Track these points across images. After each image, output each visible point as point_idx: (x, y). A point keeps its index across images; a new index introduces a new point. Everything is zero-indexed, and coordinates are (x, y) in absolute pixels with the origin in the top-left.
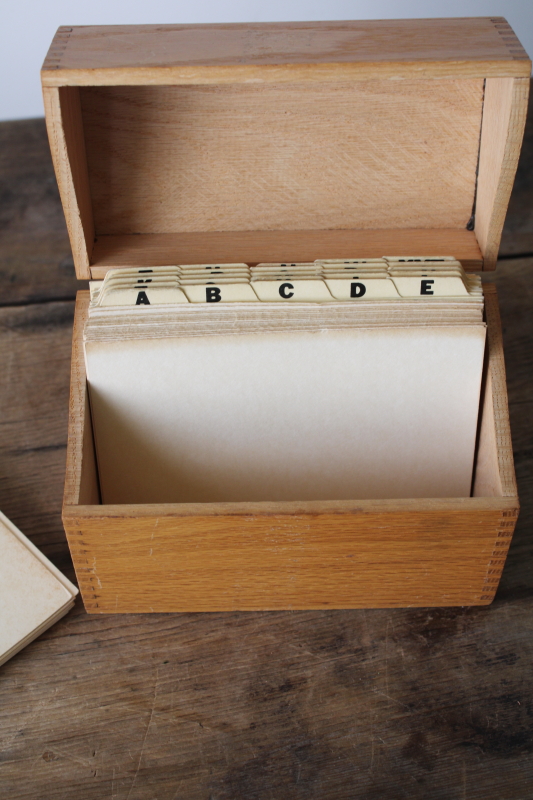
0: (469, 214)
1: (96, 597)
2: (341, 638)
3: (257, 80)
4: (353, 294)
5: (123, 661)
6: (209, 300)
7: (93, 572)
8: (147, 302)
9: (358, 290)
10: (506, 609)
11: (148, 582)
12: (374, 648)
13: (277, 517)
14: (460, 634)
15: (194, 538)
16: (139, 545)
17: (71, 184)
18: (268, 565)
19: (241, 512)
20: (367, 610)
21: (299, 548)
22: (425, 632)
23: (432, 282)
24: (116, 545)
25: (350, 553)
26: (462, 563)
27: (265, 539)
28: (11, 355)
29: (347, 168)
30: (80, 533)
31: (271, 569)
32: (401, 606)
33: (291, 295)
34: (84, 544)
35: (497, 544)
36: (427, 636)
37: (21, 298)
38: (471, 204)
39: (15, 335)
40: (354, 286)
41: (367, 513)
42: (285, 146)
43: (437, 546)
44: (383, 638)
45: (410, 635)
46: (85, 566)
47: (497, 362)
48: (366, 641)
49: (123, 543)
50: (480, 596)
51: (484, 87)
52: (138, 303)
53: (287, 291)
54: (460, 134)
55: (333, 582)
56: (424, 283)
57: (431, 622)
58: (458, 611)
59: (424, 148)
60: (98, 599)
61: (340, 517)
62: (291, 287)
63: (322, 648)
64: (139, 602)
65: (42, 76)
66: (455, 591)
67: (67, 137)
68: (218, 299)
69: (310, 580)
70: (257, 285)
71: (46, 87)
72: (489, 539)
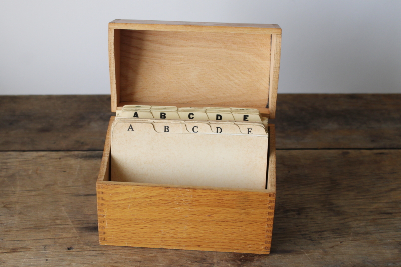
0: (267, 102)
1: (104, 233)
2: (204, 260)
3: (184, 30)
4: (217, 119)
5: (112, 260)
6: (161, 117)
7: (105, 217)
8: (137, 116)
9: (219, 118)
10: (276, 256)
11: (127, 225)
12: (218, 263)
13: (180, 189)
14: (254, 262)
15: (147, 200)
16: (125, 202)
17: (114, 68)
18: (175, 219)
19: (166, 185)
20: (216, 252)
21: (188, 209)
22: (240, 260)
23: (248, 116)
24: (116, 201)
25: (209, 214)
26: (255, 224)
27: (175, 202)
28: (79, 166)
29: (219, 79)
30: (102, 193)
31: (176, 221)
32: (231, 251)
33: (193, 118)
34: (103, 200)
35: (269, 213)
36: (241, 262)
37: (85, 149)
38: (267, 97)
39: (81, 160)
40: (217, 116)
41: (215, 190)
42: (195, 69)
43: (244, 213)
44: (222, 261)
45: (234, 261)
46: (102, 214)
47: (273, 159)
48: (215, 261)
49: (119, 200)
50: (264, 247)
51: (271, 50)
52: (134, 116)
53: (192, 116)
54: (262, 68)
55: (202, 232)
56: (245, 116)
57: (243, 258)
58: (255, 255)
59: (248, 73)
60: (105, 235)
61: (204, 191)
62: (193, 114)
63: (196, 262)
64: (122, 238)
65: (109, 25)
66: (253, 243)
67: (115, 48)
68: (165, 117)
69: (193, 230)
70: (180, 113)
71: (110, 28)
72: (265, 210)
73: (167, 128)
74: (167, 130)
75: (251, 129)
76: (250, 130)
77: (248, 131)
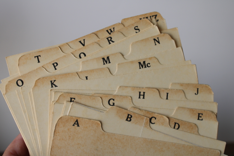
73: (130, 116)
74: (129, 119)
75: (202, 114)
76: (200, 115)
77: (199, 116)
